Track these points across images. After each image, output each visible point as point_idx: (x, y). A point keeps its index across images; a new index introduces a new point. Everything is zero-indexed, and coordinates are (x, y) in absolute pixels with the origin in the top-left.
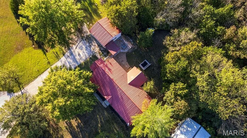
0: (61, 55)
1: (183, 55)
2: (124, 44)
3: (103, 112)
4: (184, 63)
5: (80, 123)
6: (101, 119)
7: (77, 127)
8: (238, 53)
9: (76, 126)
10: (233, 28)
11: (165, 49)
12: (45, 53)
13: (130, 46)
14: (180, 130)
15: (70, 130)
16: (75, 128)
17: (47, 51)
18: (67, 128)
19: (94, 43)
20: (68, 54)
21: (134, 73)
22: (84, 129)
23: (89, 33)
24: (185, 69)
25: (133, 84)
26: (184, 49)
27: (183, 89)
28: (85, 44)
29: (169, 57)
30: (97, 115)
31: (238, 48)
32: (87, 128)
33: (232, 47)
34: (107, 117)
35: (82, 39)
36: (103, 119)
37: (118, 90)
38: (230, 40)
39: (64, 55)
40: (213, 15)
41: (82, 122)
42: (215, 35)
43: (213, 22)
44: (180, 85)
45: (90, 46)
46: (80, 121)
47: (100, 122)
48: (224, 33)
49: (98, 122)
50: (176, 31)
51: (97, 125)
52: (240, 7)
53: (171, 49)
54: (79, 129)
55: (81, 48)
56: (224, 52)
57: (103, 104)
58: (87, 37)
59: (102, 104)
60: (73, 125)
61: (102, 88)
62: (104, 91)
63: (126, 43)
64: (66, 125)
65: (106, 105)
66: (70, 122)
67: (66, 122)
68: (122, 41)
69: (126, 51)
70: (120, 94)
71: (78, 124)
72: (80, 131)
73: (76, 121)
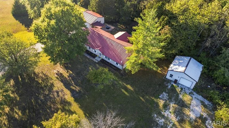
3: (95, 65)
5: (72, 74)
13: (113, 27)
14: (173, 64)
16: (67, 77)
22: (76, 78)
32: (80, 77)
60: (64, 75)
61: (93, 44)
62: (95, 45)
63: (109, 26)
64: (56, 76)
65: (97, 60)
66: (61, 74)
67: (57, 74)
68: (106, 25)
69: (110, 30)
70: (110, 43)
71: (70, 74)
72: (72, 79)
73: (67, 72)
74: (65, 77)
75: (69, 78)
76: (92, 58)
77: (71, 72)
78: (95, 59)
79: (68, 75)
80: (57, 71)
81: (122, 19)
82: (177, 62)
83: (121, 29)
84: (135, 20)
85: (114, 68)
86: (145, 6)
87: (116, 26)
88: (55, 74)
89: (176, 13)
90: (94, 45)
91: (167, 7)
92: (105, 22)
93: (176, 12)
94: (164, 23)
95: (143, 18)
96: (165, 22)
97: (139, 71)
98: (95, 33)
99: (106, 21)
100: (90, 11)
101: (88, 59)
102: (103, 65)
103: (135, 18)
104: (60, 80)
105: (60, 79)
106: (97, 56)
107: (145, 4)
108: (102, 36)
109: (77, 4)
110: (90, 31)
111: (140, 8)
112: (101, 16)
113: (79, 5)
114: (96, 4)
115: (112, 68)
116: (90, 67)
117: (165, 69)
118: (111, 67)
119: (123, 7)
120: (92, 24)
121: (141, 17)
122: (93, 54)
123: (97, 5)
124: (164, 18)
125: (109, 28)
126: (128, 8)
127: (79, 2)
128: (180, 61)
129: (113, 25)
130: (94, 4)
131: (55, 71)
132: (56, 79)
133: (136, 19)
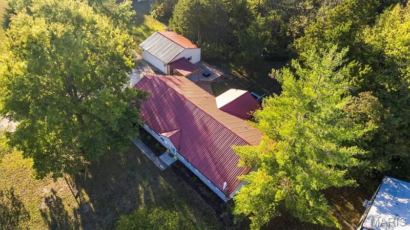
3: (155, 179)
5: (87, 203)
6: (147, 193)
7: (77, 211)
9: (74, 209)
13: (218, 74)
14: (376, 206)
15: (53, 218)
16: (71, 213)
19: (148, 69)
22: (95, 217)
23: (139, 58)
30: (138, 186)
32: (105, 215)
34: (164, 191)
36: (154, 194)
37: (194, 113)
41: (92, 201)
45: (139, 73)
46: (89, 197)
47: (145, 201)
49: (140, 200)
54: (79, 216)
57: (157, 163)
59: (155, 163)
60: (66, 206)
61: (157, 118)
62: (162, 124)
63: (210, 69)
64: (44, 206)
65: (164, 164)
66: (59, 201)
67: (47, 200)
68: (203, 67)
69: (211, 79)
70: (202, 121)
71: (81, 205)
72: (82, 221)
73: (76, 198)
74: (67, 212)
75: (76, 216)
76: (151, 156)
77: (87, 198)
78: (160, 160)
79: (76, 205)
80: (52, 190)
81: (242, 56)
82: (388, 201)
83: (237, 77)
84: (272, 76)
85: (205, 193)
86: (301, 30)
87: (226, 70)
88: (44, 199)
89: (393, 58)
90: (160, 123)
91: (368, 36)
92: (201, 60)
93: (395, 52)
94: (357, 82)
95: (300, 71)
96: (359, 79)
97: (272, 220)
98: (166, 89)
99: (204, 58)
100: (173, 31)
101: (142, 157)
102: (175, 179)
103: (273, 70)
104: (48, 222)
105: (50, 220)
106: (166, 149)
107: (302, 25)
108: (183, 99)
109: (150, 14)
110: (157, 84)
111: (288, 34)
112: (194, 46)
113: (154, 17)
114: (184, 17)
115: (199, 192)
116: (141, 184)
117: (348, 210)
118: (197, 189)
119: (248, 26)
120: (169, 64)
121: (293, 70)
122: (157, 145)
123: (185, 19)
124: (356, 68)
125: (209, 75)
126: (258, 29)
127: (155, 11)
128: (400, 200)
129: (219, 67)
130: (180, 17)
131: (47, 191)
132: (41, 218)
133: (277, 72)
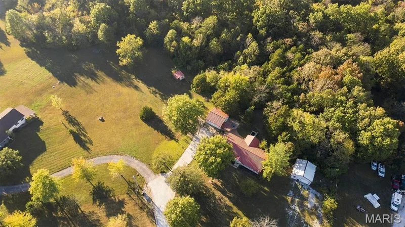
0: (190, 141)
1: (279, 116)
2: (233, 123)
3: (236, 172)
4: (281, 120)
7: (222, 185)
8: (312, 108)
10: (302, 95)
11: (266, 117)
12: (177, 142)
13: (238, 124)
14: (295, 168)
16: (220, 186)
17: (178, 140)
18: (214, 188)
19: (210, 127)
20: (194, 139)
21: (250, 139)
22: (227, 185)
23: (204, 121)
24: (283, 123)
25: (251, 145)
26: (278, 112)
27: (287, 135)
28: (204, 130)
29: (270, 120)
31: (310, 106)
32: (229, 184)
33: (306, 106)
34: (241, 175)
35: (201, 127)
36: (238, 176)
38: (304, 103)
39: (192, 140)
40: (288, 90)
42: (294, 101)
43: (290, 94)
44: (284, 133)
45: (209, 130)
47: (237, 178)
48: (299, 99)
50: (270, 103)
51: (235, 181)
52: (303, 83)
53: (271, 114)
55: (202, 132)
56: (303, 109)
58: (204, 124)
60: (218, 184)
66: (215, 184)
67: (212, 184)
72: (224, 187)
73: (218, 181)
76: (232, 165)
77: (222, 181)
78: (235, 166)
80: (212, 181)
82: (298, 166)
102: (241, 170)
104: (217, 189)
106: (235, 162)
109: (192, 90)
113: (195, 92)
127: (194, 88)
